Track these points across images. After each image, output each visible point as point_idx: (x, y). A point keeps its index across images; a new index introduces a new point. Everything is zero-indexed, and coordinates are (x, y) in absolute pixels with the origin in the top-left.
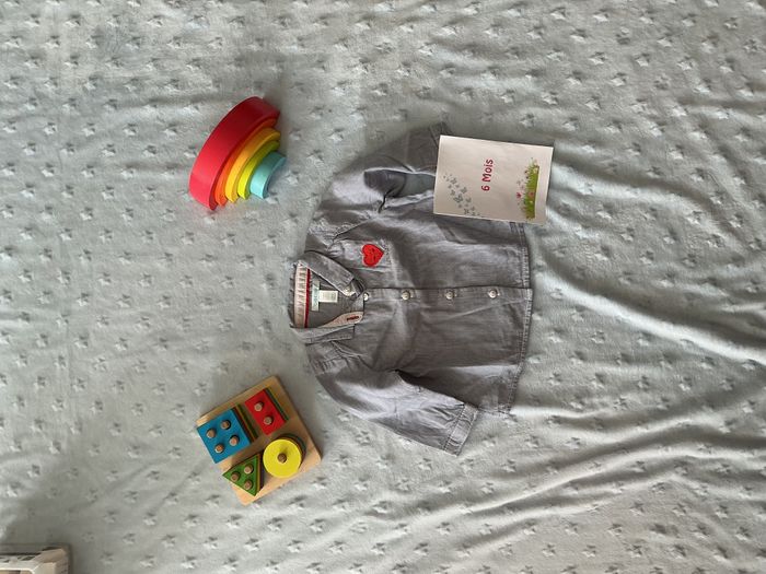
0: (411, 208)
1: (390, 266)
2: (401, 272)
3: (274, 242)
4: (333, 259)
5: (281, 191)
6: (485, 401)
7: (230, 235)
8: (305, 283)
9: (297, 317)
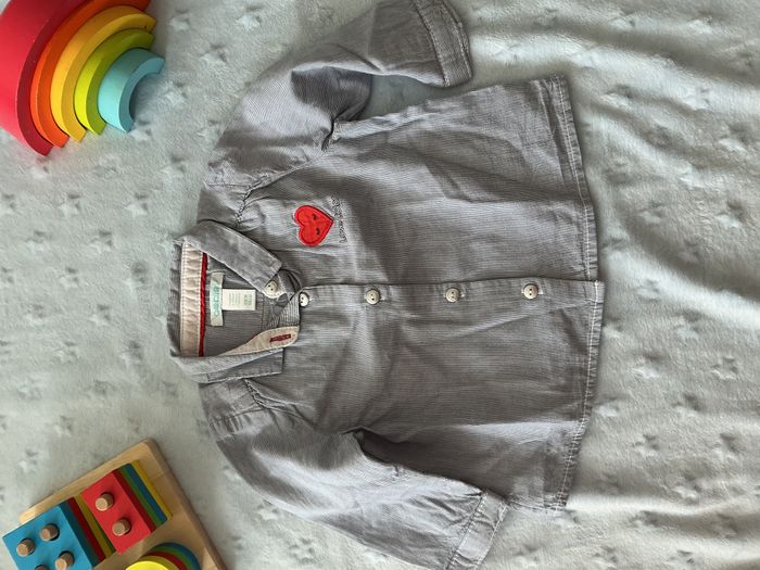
0: (381, 140)
1: (345, 245)
2: (364, 255)
3: (145, 207)
4: (246, 234)
5: (156, 118)
6: (519, 486)
7: (72, 197)
8: (197, 277)
9: (185, 338)
